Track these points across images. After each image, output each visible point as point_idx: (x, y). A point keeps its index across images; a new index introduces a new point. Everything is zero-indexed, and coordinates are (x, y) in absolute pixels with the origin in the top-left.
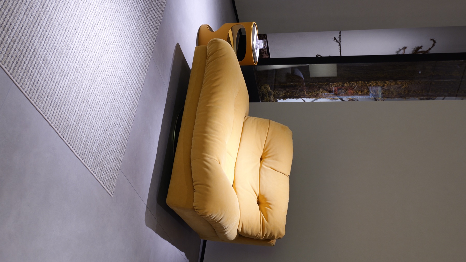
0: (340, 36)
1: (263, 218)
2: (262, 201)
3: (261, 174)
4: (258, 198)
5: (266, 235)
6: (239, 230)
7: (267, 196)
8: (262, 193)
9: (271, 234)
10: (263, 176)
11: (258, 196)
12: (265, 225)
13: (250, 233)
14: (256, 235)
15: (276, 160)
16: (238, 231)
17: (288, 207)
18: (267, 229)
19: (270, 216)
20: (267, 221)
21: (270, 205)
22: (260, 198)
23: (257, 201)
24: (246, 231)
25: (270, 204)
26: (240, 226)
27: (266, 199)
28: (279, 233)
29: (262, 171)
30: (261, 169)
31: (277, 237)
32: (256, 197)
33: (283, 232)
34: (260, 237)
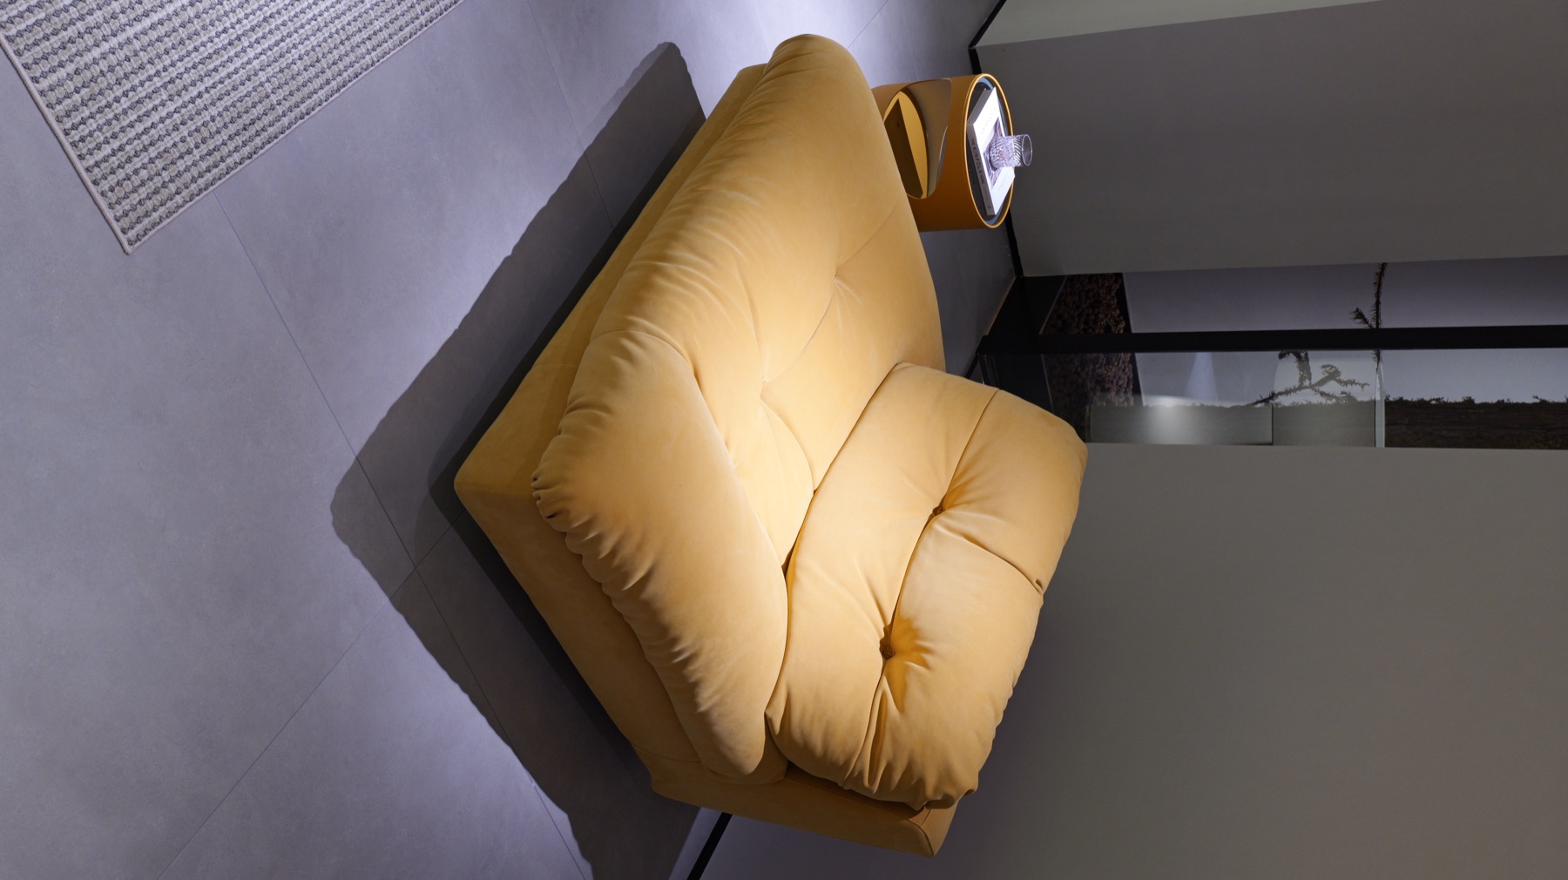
0: (1378, 303)
1: (886, 696)
2: (900, 642)
3: (921, 552)
4: (888, 630)
5: (889, 769)
6: (771, 720)
7: (924, 623)
8: (906, 610)
9: (909, 769)
10: (926, 558)
11: (889, 622)
12: (888, 725)
13: (817, 741)
14: (841, 761)
15: (995, 513)
16: (768, 722)
17: (1010, 693)
18: (895, 741)
19: (915, 692)
20: (901, 709)
21: (928, 657)
22: (896, 631)
23: (881, 642)
24: (802, 733)
25: (927, 651)
26: (775, 702)
27: (914, 633)
28: (947, 775)
29: (929, 541)
30: (926, 537)
31: (936, 790)
32: (882, 626)
33: (968, 778)
34: (861, 774)
